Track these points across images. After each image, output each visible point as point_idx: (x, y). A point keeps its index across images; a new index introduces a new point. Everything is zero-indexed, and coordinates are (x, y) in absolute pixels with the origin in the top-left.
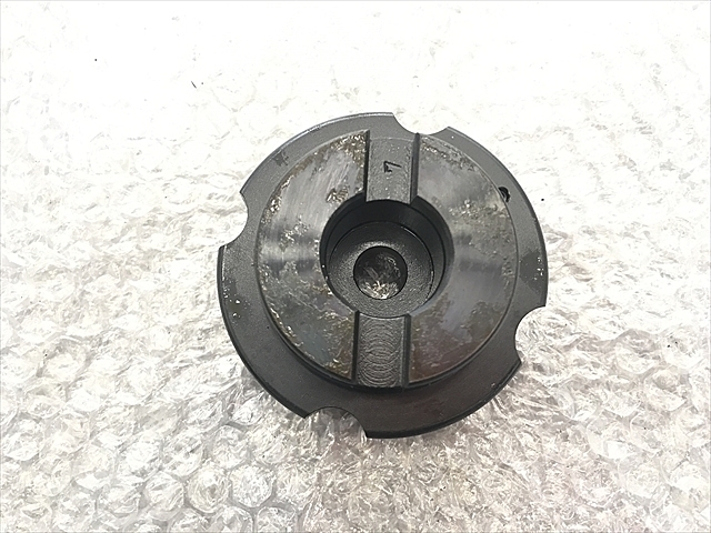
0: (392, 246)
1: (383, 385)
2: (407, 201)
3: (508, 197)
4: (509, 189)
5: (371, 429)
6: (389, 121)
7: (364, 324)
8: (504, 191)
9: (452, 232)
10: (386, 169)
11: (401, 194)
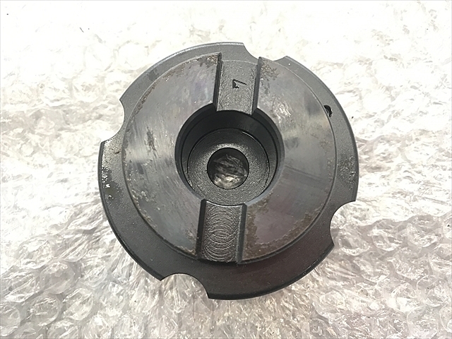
0: (239, 148)
1: (222, 259)
2: (250, 112)
3: (331, 113)
4: (331, 108)
5: (212, 292)
6: (239, 49)
7: (209, 210)
8: (328, 108)
9: (283, 137)
10: (234, 86)
11: (245, 107)
